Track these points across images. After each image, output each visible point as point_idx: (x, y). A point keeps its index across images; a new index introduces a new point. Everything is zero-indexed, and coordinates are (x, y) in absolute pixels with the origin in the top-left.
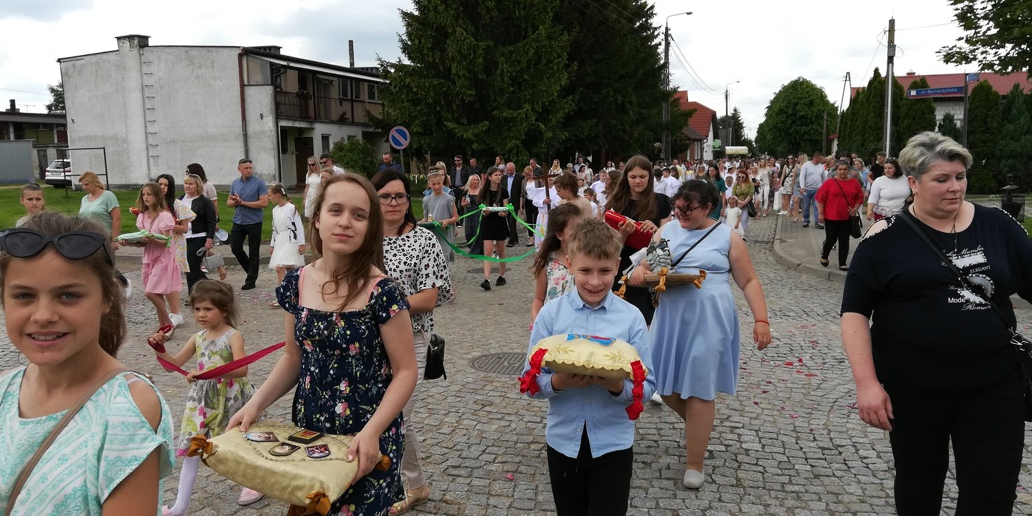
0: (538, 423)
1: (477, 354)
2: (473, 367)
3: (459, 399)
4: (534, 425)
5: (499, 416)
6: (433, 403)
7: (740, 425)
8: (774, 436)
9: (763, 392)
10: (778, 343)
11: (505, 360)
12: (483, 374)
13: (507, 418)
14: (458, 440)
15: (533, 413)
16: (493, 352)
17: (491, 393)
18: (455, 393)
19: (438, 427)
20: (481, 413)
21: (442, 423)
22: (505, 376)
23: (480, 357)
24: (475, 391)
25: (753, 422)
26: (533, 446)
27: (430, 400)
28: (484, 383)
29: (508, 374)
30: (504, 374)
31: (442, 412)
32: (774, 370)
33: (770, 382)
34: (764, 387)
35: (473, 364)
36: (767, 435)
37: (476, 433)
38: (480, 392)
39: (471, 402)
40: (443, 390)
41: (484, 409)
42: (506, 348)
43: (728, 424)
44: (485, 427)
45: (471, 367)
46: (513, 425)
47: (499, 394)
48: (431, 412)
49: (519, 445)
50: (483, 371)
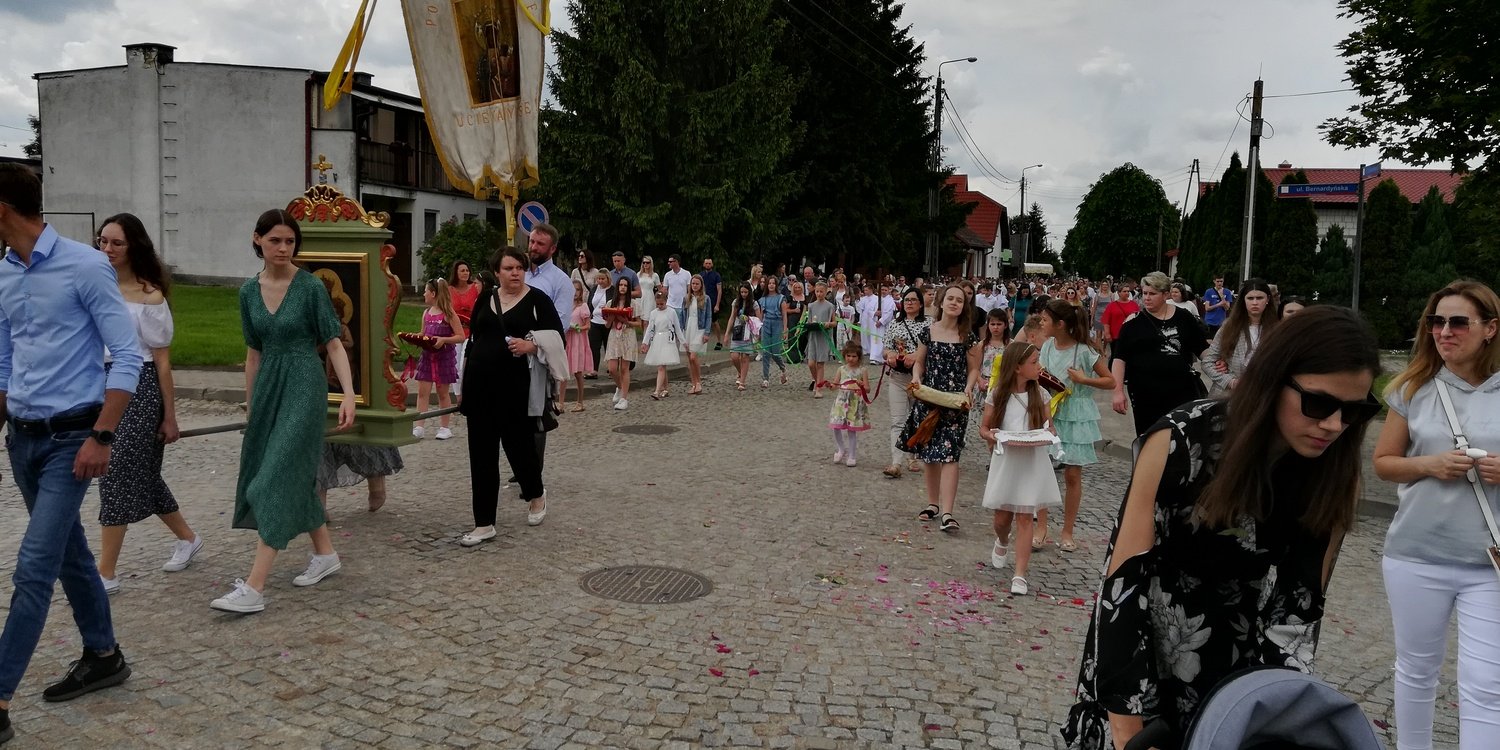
0: (669, 689)
1: (595, 566)
2: (584, 588)
3: (549, 643)
4: (662, 693)
5: (608, 676)
6: (505, 650)
7: (990, 705)
8: (1042, 726)
9: (1034, 648)
10: (1066, 566)
11: (638, 577)
12: (596, 601)
13: (620, 679)
14: (530, 717)
15: (665, 672)
16: (621, 563)
17: (604, 635)
18: (544, 632)
19: (502, 692)
20: (579, 669)
21: (512, 683)
22: (632, 605)
23: (600, 571)
24: (578, 631)
25: (1012, 700)
26: (652, 732)
27: (501, 643)
28: (596, 616)
29: (637, 602)
30: (631, 601)
31: (516, 665)
32: (1054, 612)
33: (1046, 632)
34: (1034, 640)
35: (586, 584)
36: (1032, 724)
37: (563, 703)
38: (586, 632)
39: (567, 648)
40: (527, 625)
41: (586, 662)
42: (644, 557)
43: (971, 701)
44: (581, 695)
45: (581, 587)
46: (627, 692)
47: (615, 636)
48: (498, 664)
49: (630, 728)
50: (600, 596)
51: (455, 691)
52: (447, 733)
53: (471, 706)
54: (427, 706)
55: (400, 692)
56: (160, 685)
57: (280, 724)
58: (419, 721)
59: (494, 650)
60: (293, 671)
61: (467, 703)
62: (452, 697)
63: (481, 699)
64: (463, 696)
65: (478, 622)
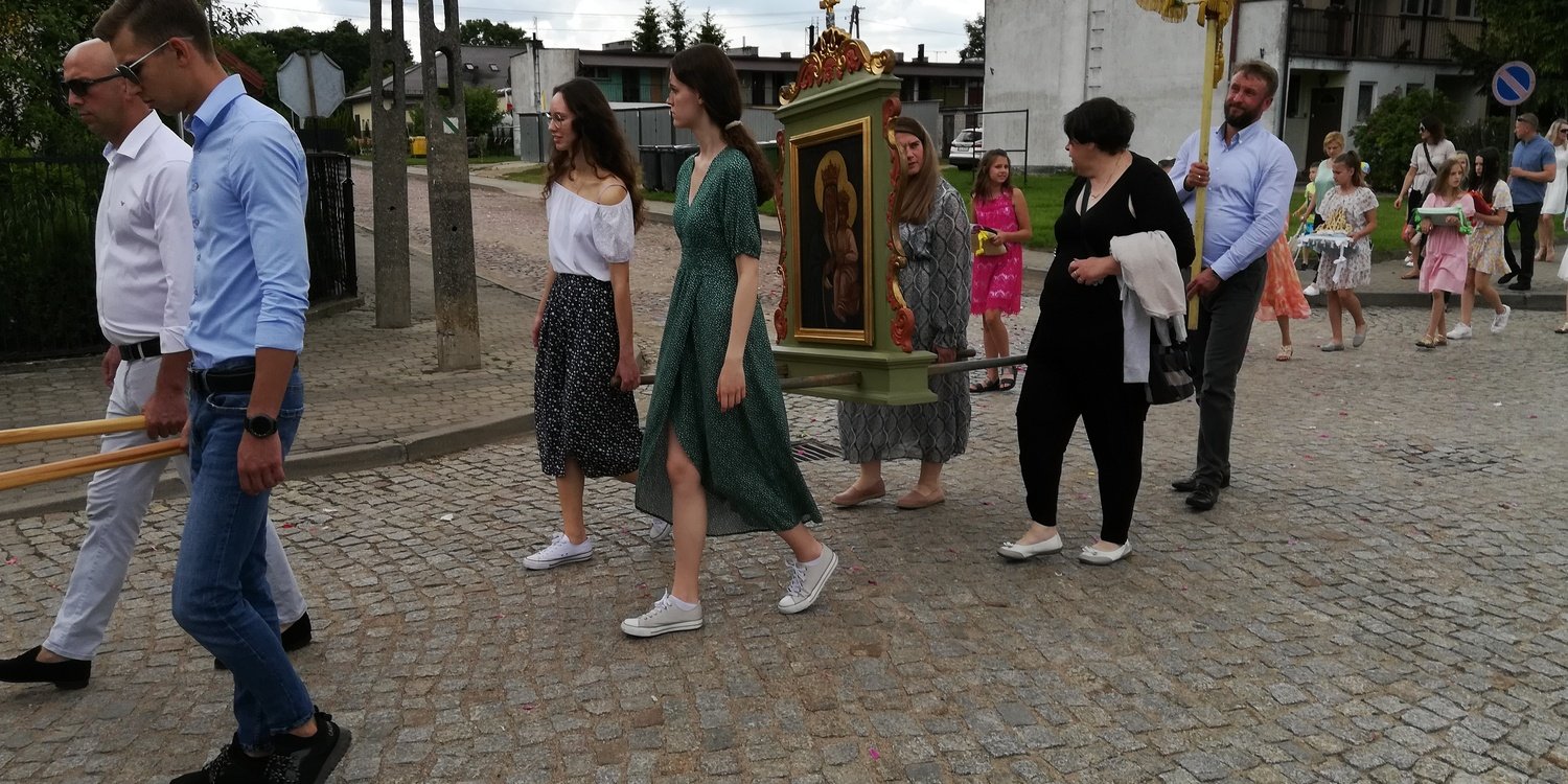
51: (1487, 613)
52: (1489, 654)
53: (1511, 633)
54: (1459, 621)
55: (1423, 601)
56: (1180, 550)
57: (1305, 607)
58: (1453, 634)
59: (1524, 580)
60: (1304, 560)
61: (1504, 628)
62: (1486, 619)
63: (1522, 628)
64: (1499, 620)
65: (1500, 547)
